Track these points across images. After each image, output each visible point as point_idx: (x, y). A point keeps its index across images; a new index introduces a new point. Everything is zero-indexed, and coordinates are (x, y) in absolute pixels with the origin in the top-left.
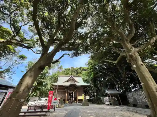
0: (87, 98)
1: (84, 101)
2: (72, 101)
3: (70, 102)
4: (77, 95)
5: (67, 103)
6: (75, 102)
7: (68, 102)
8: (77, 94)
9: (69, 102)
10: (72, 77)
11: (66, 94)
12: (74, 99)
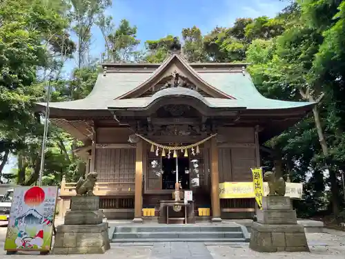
0: (293, 190)
1: (268, 211)
2: (178, 209)
3: (169, 215)
4: (215, 175)
5: (149, 219)
6: (203, 211)
7: (150, 212)
8: (215, 165)
9: (157, 214)
10: (175, 61)
11: (139, 166)
12: (189, 196)
